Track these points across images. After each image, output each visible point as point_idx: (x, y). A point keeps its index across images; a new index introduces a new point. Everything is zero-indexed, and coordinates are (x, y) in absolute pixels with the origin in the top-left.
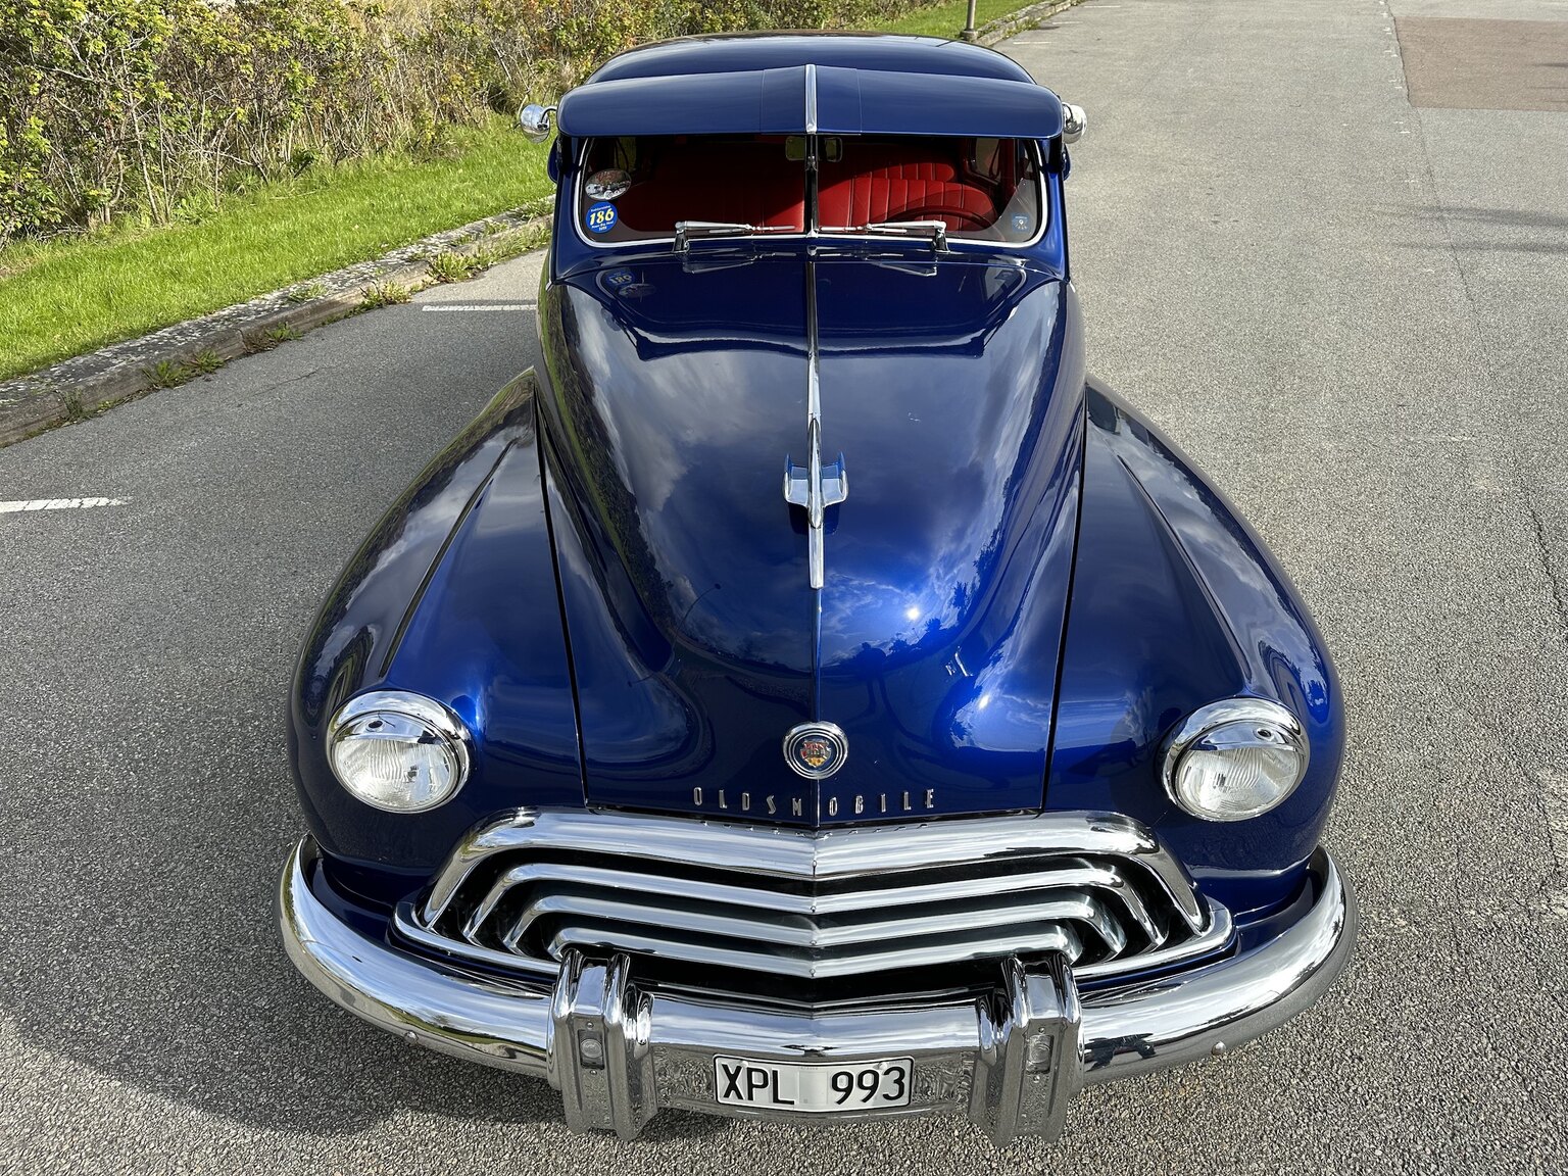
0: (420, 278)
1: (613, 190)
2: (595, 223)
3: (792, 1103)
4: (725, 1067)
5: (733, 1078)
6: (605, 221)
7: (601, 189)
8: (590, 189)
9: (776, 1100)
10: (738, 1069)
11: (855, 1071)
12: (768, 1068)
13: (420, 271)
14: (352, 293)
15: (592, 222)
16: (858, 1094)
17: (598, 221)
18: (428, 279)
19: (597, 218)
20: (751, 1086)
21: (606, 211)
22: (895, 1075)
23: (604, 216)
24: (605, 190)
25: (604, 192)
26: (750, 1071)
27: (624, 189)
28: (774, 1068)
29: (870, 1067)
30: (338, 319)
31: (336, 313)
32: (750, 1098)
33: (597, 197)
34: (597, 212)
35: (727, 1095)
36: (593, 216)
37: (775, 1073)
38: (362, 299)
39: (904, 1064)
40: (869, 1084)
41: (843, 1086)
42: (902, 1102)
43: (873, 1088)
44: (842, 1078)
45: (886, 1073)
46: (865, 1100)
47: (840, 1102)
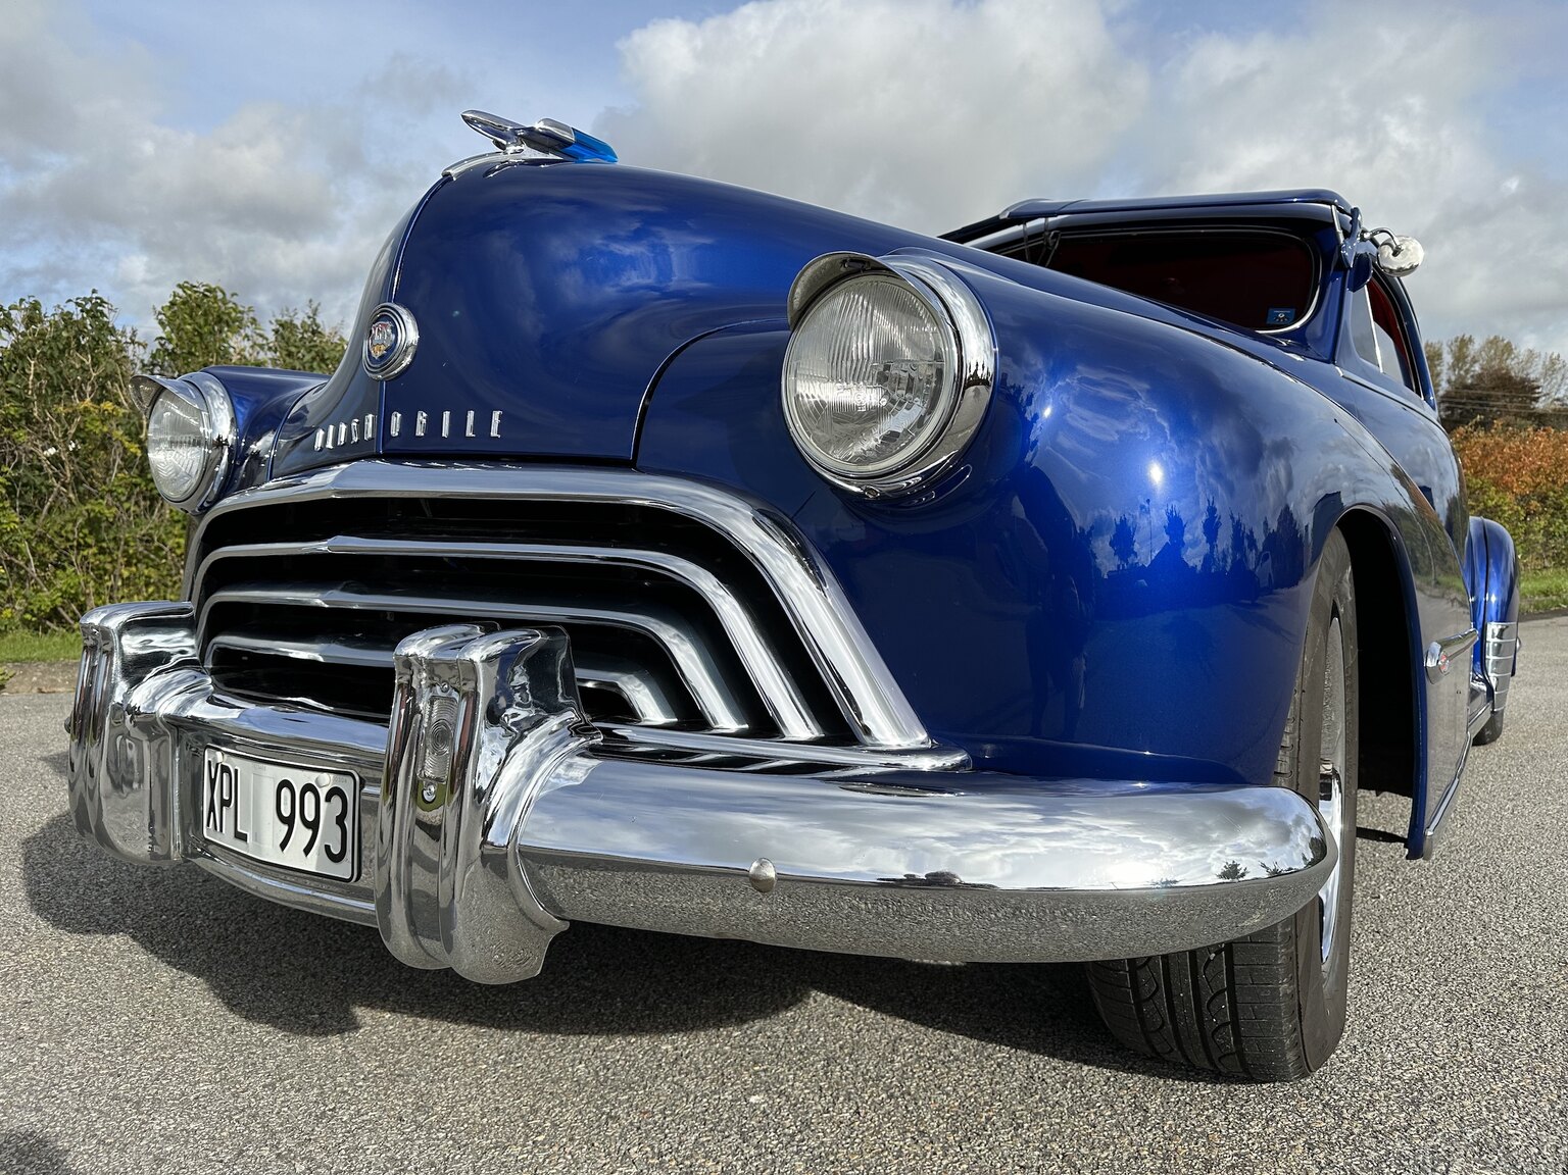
3: (245, 838)
4: (210, 765)
5: (212, 785)
9: (236, 834)
10: (217, 767)
16: (302, 834)
20: (222, 802)
22: (337, 804)
26: (223, 770)
29: (313, 778)
32: (221, 829)
35: (208, 823)
37: (236, 771)
39: (347, 786)
40: (310, 816)
41: (286, 812)
42: (343, 870)
43: (313, 826)
44: (285, 792)
45: (328, 799)
46: (307, 851)
47: (283, 845)
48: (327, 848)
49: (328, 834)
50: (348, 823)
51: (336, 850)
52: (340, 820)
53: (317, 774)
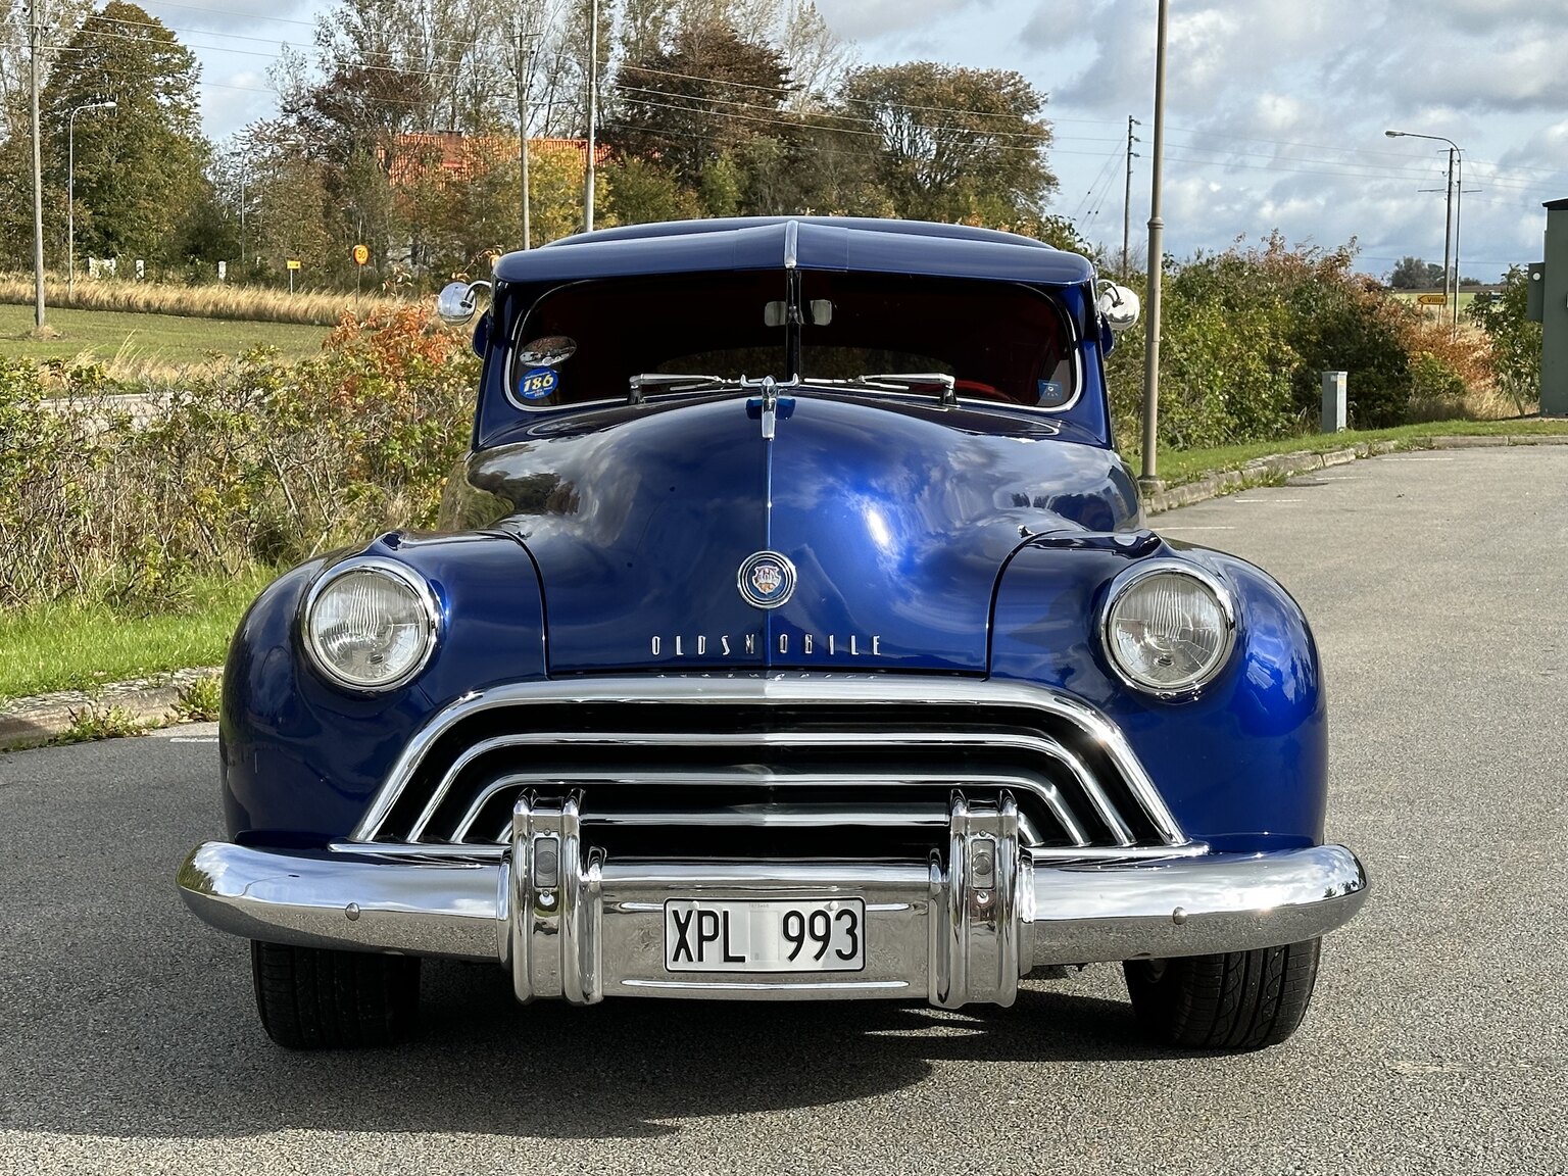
0: (159, 712)
1: (553, 356)
2: (530, 389)
3: (742, 959)
4: (676, 913)
5: (682, 928)
6: (542, 387)
7: (539, 356)
8: (526, 357)
9: (728, 959)
10: (689, 913)
11: (806, 909)
12: (718, 908)
13: (163, 700)
14: (55, 714)
15: (526, 390)
16: (811, 946)
17: (534, 387)
18: (174, 714)
19: (532, 384)
20: (702, 939)
21: (543, 377)
22: (847, 921)
23: (542, 382)
24: (543, 357)
25: (542, 359)
26: (701, 914)
27: (568, 355)
28: (726, 907)
29: (821, 906)
30: (29, 747)
31: (28, 739)
32: (701, 959)
33: (533, 364)
34: (532, 379)
35: (676, 958)
36: (528, 383)
37: (726, 914)
38: (69, 726)
39: (856, 907)
40: (820, 930)
41: (794, 932)
42: (856, 963)
43: (825, 939)
44: (794, 921)
45: (838, 917)
46: (817, 957)
47: (792, 957)
48: (839, 952)
49: (840, 941)
50: (858, 931)
51: (847, 951)
52: (851, 931)
53: (828, 903)
